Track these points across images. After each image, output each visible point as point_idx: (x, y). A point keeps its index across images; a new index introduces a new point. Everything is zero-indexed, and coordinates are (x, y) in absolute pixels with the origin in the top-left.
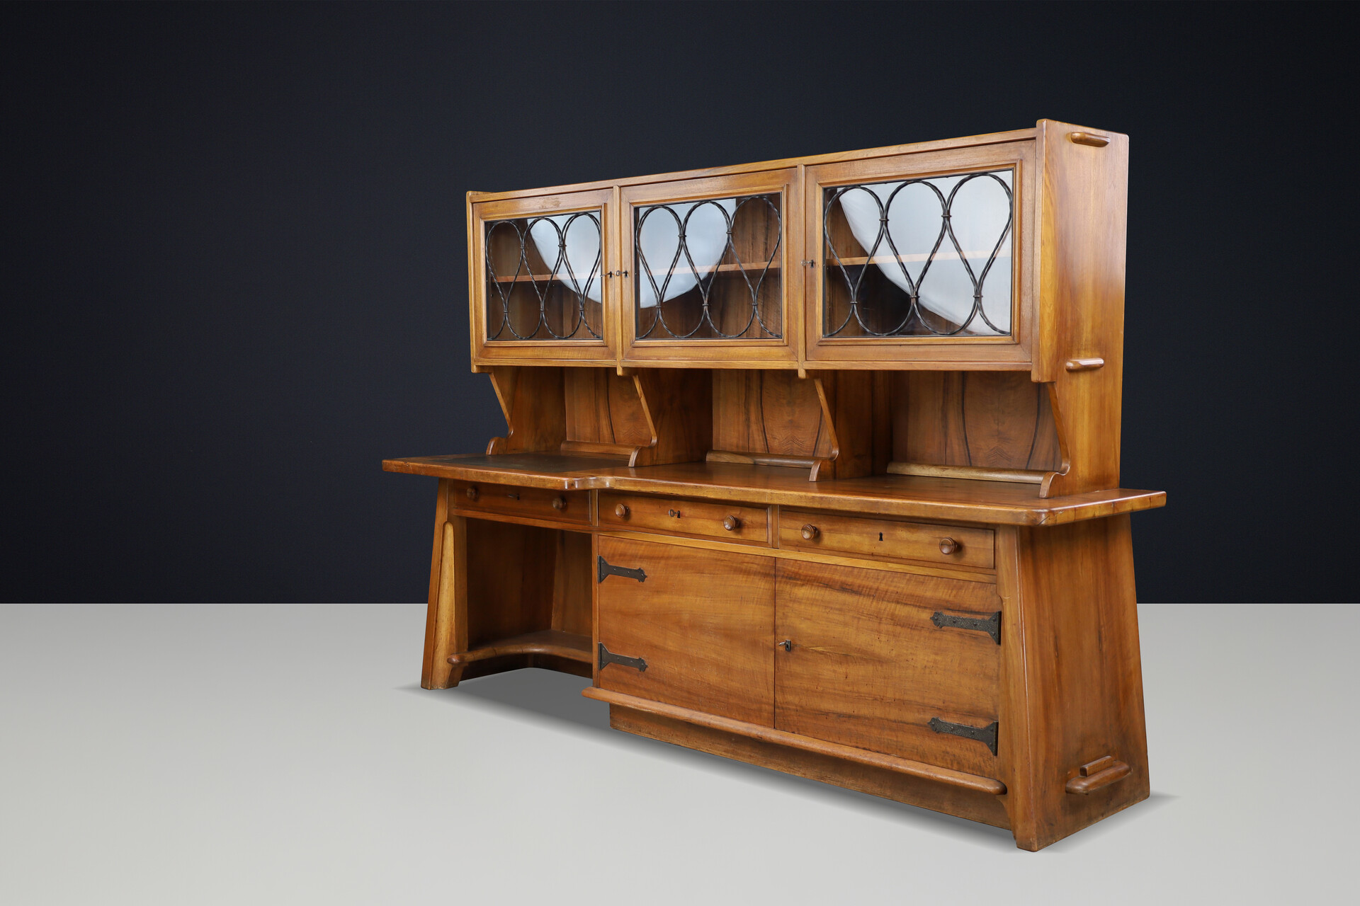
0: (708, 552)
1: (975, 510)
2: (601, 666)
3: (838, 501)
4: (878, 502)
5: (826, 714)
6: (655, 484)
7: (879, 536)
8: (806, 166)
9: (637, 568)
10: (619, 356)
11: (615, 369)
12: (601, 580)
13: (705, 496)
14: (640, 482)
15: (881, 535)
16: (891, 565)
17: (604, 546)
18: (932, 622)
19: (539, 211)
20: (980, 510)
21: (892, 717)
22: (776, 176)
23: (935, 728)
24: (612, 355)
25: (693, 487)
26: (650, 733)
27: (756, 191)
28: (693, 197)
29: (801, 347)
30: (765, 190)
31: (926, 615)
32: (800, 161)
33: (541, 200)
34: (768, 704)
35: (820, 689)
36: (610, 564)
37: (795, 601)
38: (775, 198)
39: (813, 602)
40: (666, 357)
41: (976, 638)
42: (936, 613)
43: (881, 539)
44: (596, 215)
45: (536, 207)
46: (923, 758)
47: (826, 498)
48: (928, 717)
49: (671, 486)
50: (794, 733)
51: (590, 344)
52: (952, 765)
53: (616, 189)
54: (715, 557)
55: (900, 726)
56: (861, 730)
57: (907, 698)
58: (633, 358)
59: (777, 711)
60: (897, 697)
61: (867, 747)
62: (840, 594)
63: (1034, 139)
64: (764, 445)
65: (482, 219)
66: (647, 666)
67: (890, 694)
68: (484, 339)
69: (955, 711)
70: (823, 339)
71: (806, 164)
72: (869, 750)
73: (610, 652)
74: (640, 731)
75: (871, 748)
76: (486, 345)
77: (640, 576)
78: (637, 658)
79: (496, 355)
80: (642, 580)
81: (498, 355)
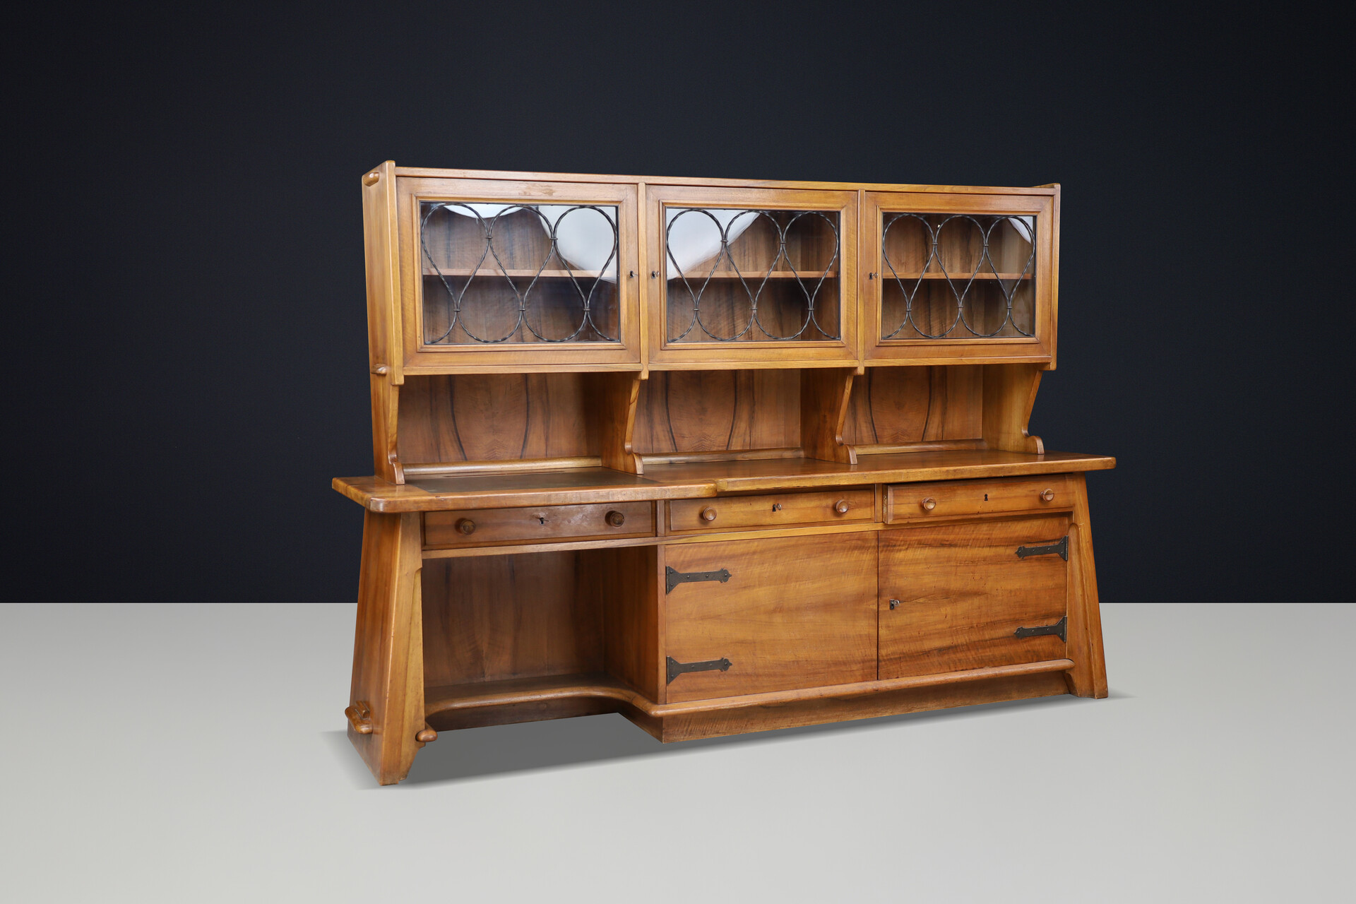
1: (1077, 463)
2: (670, 678)
4: (1004, 467)
5: (927, 653)
7: (984, 498)
8: (866, 191)
9: (717, 569)
10: (644, 358)
11: (636, 373)
12: (669, 589)
13: (837, 483)
14: (759, 480)
15: (986, 496)
17: (671, 555)
18: (1016, 555)
19: (521, 198)
20: (1081, 463)
21: (987, 637)
22: (833, 196)
23: (1021, 635)
24: (637, 357)
25: (823, 478)
26: (718, 733)
27: (815, 208)
28: (743, 205)
29: (861, 348)
30: (824, 208)
31: (1011, 551)
32: (862, 187)
33: (524, 185)
34: (872, 660)
35: (922, 633)
36: (681, 572)
37: (901, 563)
39: (916, 562)
40: (706, 359)
41: (1049, 560)
42: (1020, 548)
43: (986, 499)
44: (611, 212)
45: (513, 192)
46: (1010, 661)
47: (960, 470)
48: (1013, 629)
49: (798, 479)
50: (898, 678)
51: (603, 348)
52: (1033, 659)
53: (642, 187)
54: (816, 541)
55: (993, 643)
56: (960, 655)
57: (996, 619)
58: (662, 361)
59: (880, 664)
60: (989, 621)
61: (964, 668)
62: (939, 549)
63: (1052, 196)
64: (671, 444)
65: (417, 197)
66: (731, 664)
67: (984, 620)
68: (419, 342)
69: (1035, 618)
70: (882, 341)
71: (868, 189)
72: (967, 670)
73: (682, 662)
74: (704, 734)
75: (968, 668)
76: (423, 350)
77: (724, 576)
78: (719, 659)
79: (439, 362)
80: (726, 581)
81: (443, 362)
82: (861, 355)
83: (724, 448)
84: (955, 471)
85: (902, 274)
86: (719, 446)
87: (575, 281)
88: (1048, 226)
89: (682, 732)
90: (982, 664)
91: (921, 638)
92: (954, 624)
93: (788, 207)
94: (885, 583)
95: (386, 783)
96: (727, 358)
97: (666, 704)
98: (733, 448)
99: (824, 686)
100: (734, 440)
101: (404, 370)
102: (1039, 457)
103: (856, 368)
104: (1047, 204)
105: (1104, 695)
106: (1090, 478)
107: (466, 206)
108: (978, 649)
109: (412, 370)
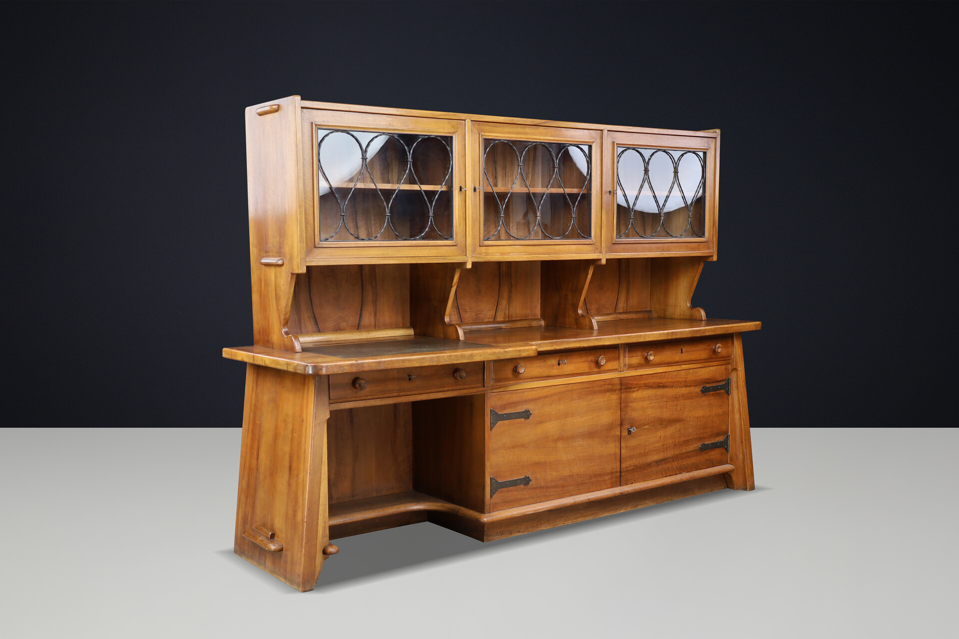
0: (577, 385)
1: (740, 326)
2: (492, 493)
3: (681, 333)
4: (699, 330)
5: (649, 465)
6: (568, 342)
9: (524, 410)
10: (469, 252)
11: (465, 263)
12: (493, 425)
14: (556, 342)
15: (682, 350)
16: (683, 366)
17: (494, 401)
18: (701, 392)
21: (684, 451)
23: (704, 449)
24: (464, 252)
26: (519, 532)
31: (698, 389)
32: (605, 127)
34: (617, 472)
35: (647, 451)
36: (500, 413)
37: (635, 400)
39: (643, 399)
41: (719, 394)
42: (703, 387)
43: (682, 352)
46: (697, 468)
47: (675, 332)
48: (698, 445)
50: (632, 483)
51: (442, 244)
52: (710, 465)
54: (584, 386)
55: (687, 455)
56: (668, 465)
57: (690, 438)
58: (480, 254)
59: (622, 474)
60: (685, 439)
61: (671, 474)
62: (657, 390)
63: (715, 137)
64: (458, 317)
65: (316, 125)
66: (531, 480)
67: (682, 439)
68: (315, 240)
69: (711, 436)
71: (609, 129)
72: (672, 475)
73: (500, 481)
74: (511, 534)
75: (673, 474)
76: (318, 245)
77: (526, 415)
78: (523, 477)
79: (330, 256)
80: (528, 418)
81: (337, 256)
82: (604, 250)
83: (492, 320)
84: (672, 333)
86: (489, 318)
87: (423, 193)
88: (712, 160)
89: (497, 533)
90: (681, 470)
91: (645, 454)
92: (665, 443)
94: (625, 415)
95: (306, 589)
97: (490, 513)
99: (588, 492)
100: (498, 313)
101: (305, 262)
102: (704, 322)
103: (600, 260)
104: (712, 144)
105: (752, 488)
106: (744, 336)
107: (349, 134)
108: (679, 460)
109: (312, 261)
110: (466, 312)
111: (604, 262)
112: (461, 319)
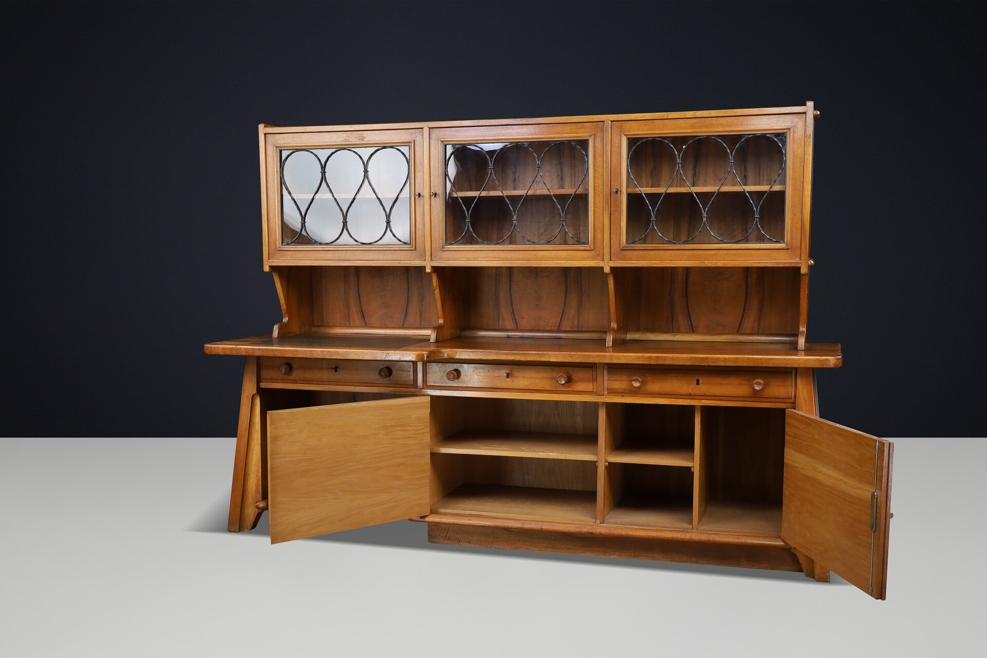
4: (707, 358)
6: (498, 354)
7: (696, 382)
8: (611, 121)
10: (428, 258)
15: (698, 381)
19: (343, 143)
20: (793, 359)
22: (583, 127)
24: (423, 257)
27: (566, 137)
28: (504, 139)
29: (607, 251)
30: (574, 137)
32: (606, 118)
33: (344, 135)
38: (584, 144)
40: (475, 258)
43: (698, 383)
44: (405, 150)
45: (337, 140)
51: (398, 249)
53: (426, 131)
58: (441, 259)
63: (805, 113)
64: (513, 323)
65: (277, 147)
68: (278, 244)
70: (627, 245)
71: (612, 120)
76: (280, 249)
79: (291, 258)
81: (294, 258)
82: (607, 256)
83: (556, 328)
84: (657, 357)
85: (644, 190)
86: (552, 327)
89: (443, 537)
93: (542, 138)
96: (492, 258)
98: (563, 329)
100: (564, 322)
101: (268, 262)
102: (800, 353)
103: (603, 268)
104: (798, 122)
107: (308, 151)
109: (273, 262)
110: (523, 318)
111: (607, 270)
112: (517, 325)
